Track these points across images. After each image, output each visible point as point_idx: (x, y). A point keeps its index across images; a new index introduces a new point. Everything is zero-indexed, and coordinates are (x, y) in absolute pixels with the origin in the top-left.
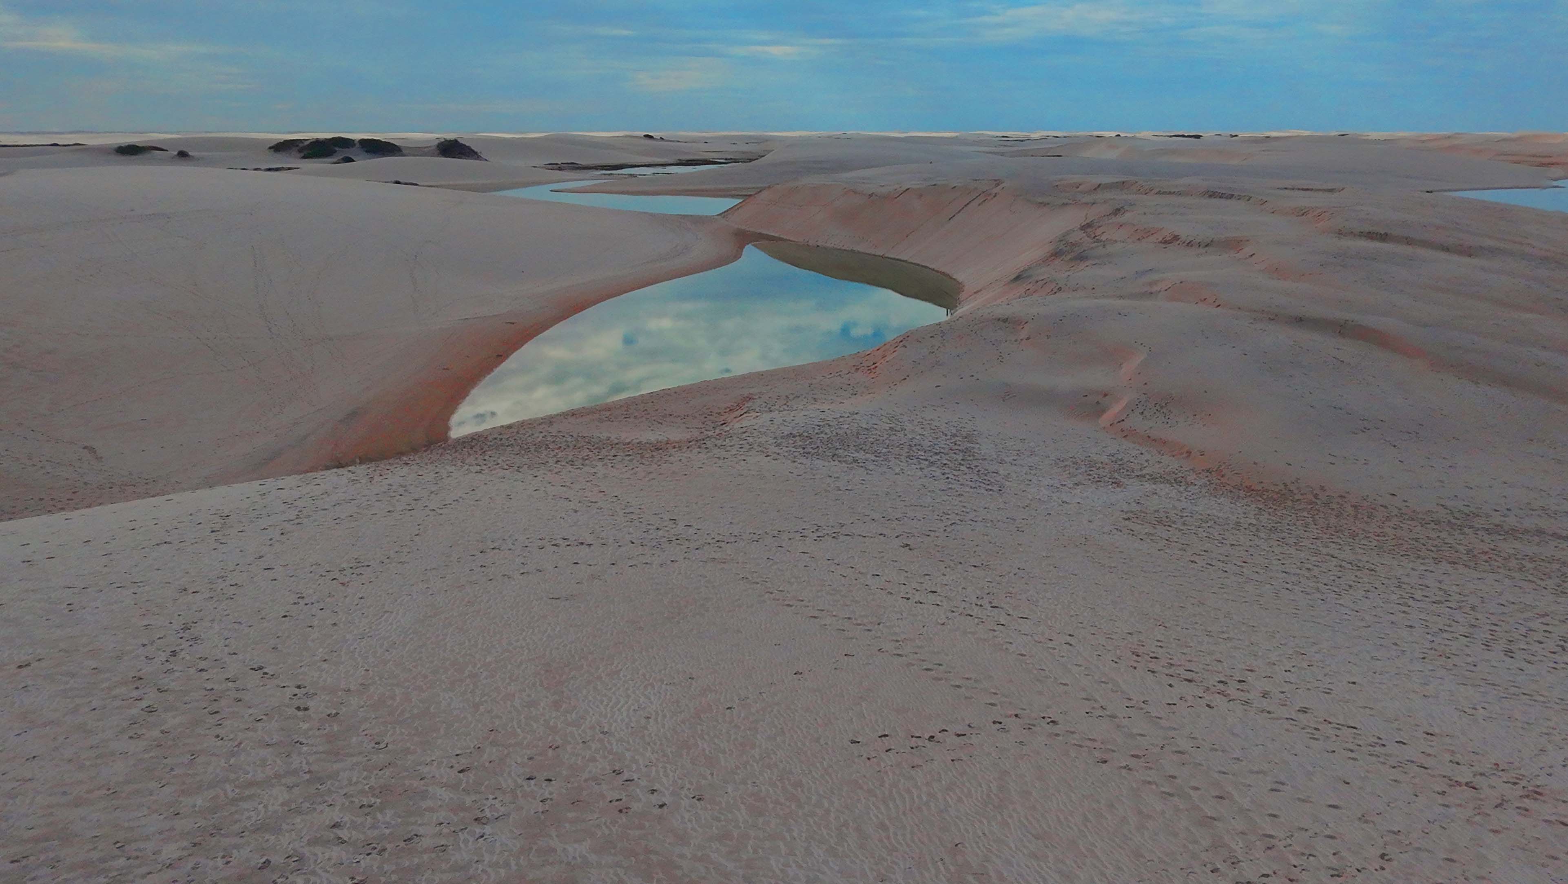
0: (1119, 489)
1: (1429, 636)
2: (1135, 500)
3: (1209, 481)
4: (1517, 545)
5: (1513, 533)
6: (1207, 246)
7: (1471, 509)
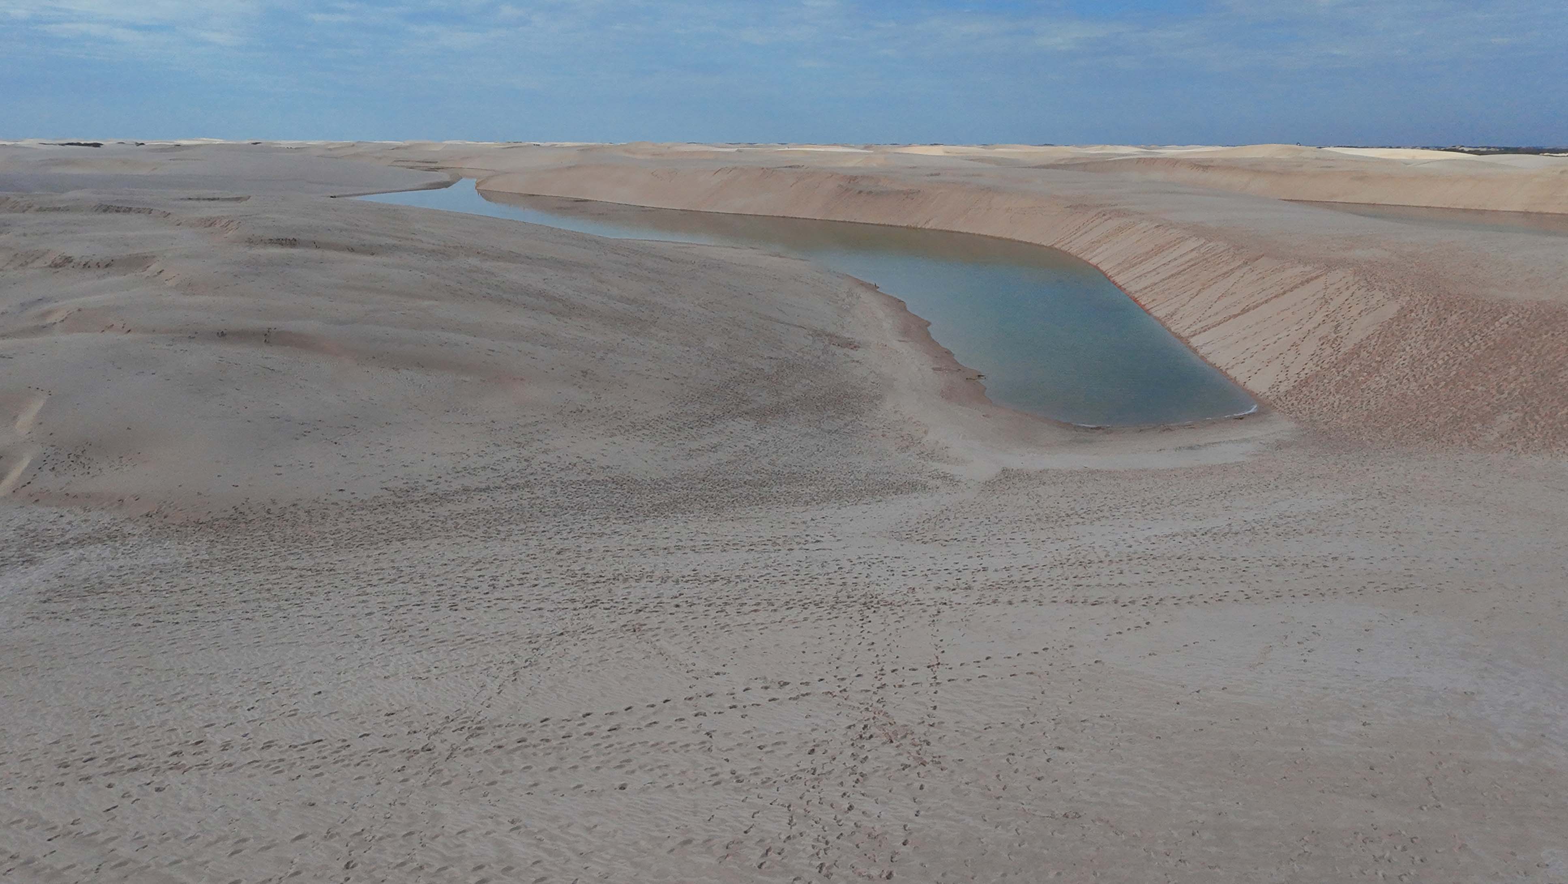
0: (32, 568)
1: (386, 617)
2: (56, 575)
3: (150, 526)
4: (450, 506)
5: (445, 498)
6: (107, 266)
7: (409, 485)
